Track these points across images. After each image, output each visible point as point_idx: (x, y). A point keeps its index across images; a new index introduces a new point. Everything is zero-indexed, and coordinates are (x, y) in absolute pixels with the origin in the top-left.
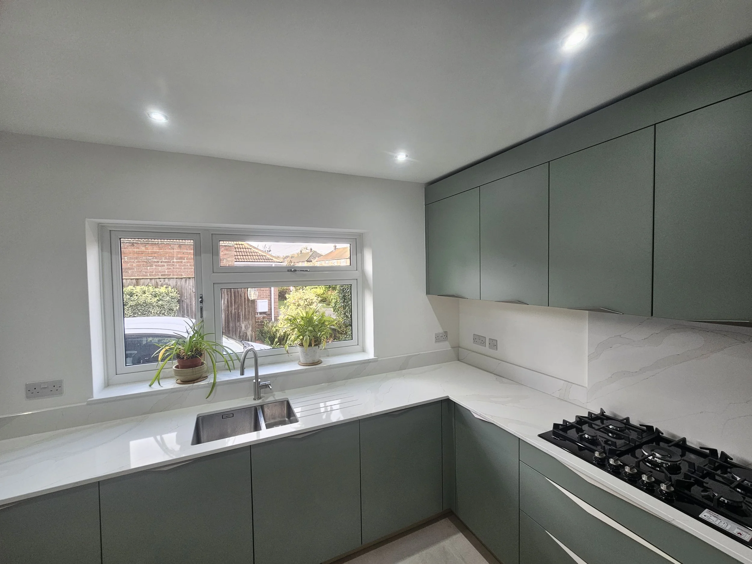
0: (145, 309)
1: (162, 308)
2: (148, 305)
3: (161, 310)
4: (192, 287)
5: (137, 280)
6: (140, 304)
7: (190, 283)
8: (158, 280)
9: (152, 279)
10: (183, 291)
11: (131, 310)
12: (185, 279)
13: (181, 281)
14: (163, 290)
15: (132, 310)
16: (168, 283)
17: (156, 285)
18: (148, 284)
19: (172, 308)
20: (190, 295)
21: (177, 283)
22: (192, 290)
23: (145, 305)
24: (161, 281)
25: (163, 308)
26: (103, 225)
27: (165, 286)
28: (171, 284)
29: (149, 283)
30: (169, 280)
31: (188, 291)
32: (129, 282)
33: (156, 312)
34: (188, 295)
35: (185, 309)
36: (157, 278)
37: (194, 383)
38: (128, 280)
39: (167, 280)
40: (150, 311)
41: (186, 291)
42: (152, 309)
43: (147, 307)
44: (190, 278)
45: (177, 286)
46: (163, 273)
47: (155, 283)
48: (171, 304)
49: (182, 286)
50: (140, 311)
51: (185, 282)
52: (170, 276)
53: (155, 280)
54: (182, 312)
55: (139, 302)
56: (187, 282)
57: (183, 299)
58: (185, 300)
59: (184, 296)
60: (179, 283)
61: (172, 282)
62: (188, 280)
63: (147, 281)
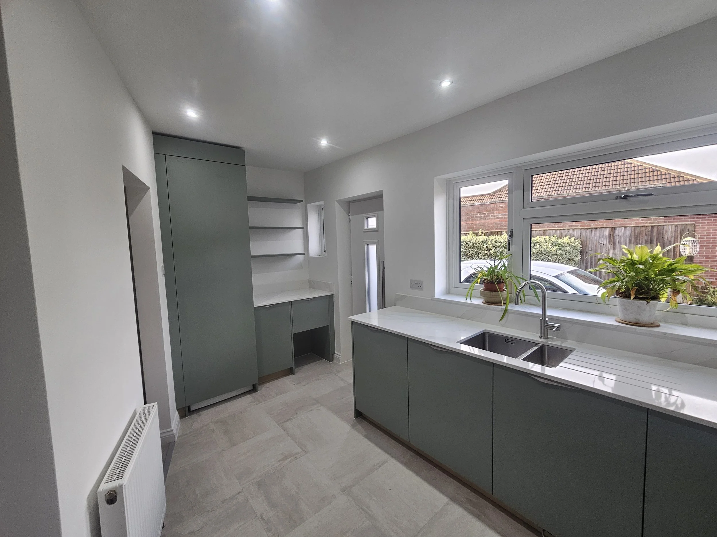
0: (545, 257)
1: (560, 258)
2: (548, 253)
3: (559, 259)
4: (598, 238)
5: (544, 231)
6: (541, 252)
7: (596, 233)
8: (563, 231)
9: (557, 230)
10: (588, 242)
11: (533, 257)
12: (591, 229)
13: (586, 232)
14: (566, 240)
15: (535, 257)
16: (573, 234)
17: (560, 236)
18: (553, 235)
19: (571, 258)
20: (595, 246)
21: (582, 234)
22: (597, 241)
23: (545, 253)
24: (565, 232)
25: (562, 257)
26: (450, 179)
27: (568, 237)
28: (576, 235)
29: (554, 233)
30: (573, 231)
31: (593, 242)
32: (537, 233)
33: (555, 260)
34: (593, 246)
35: (588, 261)
36: (562, 229)
37: (492, 305)
38: (537, 231)
39: (571, 231)
40: (549, 259)
41: (592, 242)
42: (551, 257)
43: (547, 255)
44: (596, 228)
45: (581, 236)
46: (570, 225)
47: (560, 233)
48: (571, 254)
49: (587, 238)
50: (541, 258)
51: (591, 232)
52: (577, 227)
53: (560, 231)
54: (585, 263)
55: (540, 250)
56: (593, 233)
57: (587, 250)
58: (590, 252)
59: (589, 247)
60: (584, 234)
61: (576, 233)
62: (594, 231)
63: (553, 232)
